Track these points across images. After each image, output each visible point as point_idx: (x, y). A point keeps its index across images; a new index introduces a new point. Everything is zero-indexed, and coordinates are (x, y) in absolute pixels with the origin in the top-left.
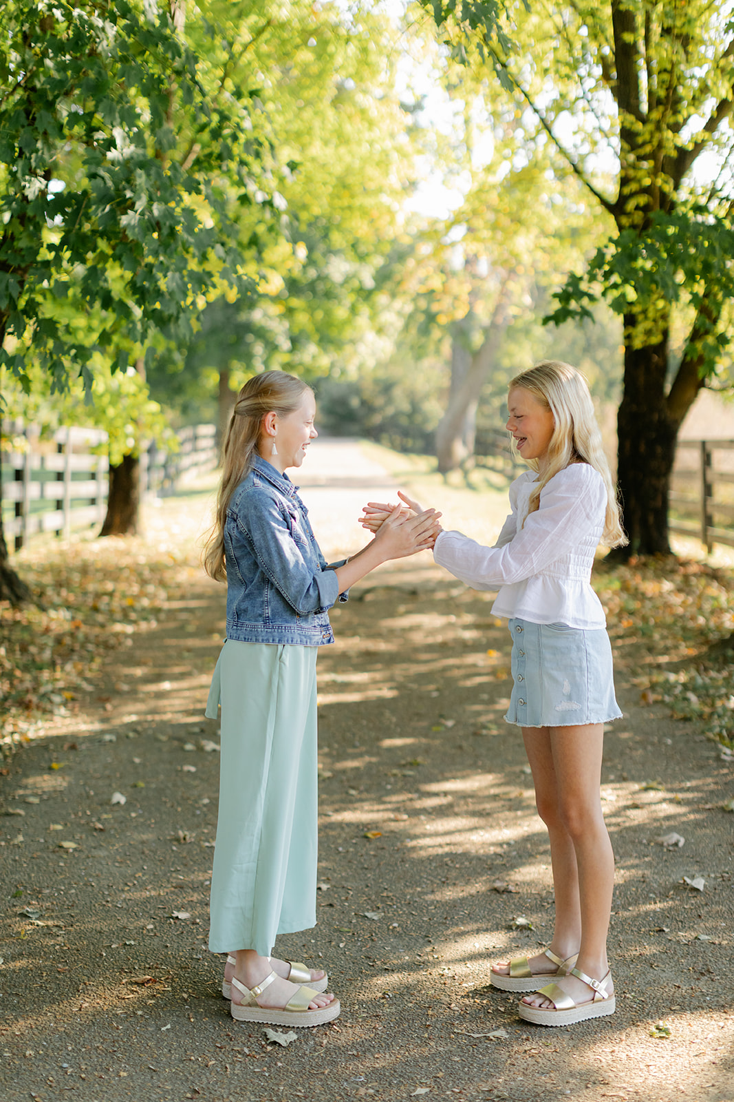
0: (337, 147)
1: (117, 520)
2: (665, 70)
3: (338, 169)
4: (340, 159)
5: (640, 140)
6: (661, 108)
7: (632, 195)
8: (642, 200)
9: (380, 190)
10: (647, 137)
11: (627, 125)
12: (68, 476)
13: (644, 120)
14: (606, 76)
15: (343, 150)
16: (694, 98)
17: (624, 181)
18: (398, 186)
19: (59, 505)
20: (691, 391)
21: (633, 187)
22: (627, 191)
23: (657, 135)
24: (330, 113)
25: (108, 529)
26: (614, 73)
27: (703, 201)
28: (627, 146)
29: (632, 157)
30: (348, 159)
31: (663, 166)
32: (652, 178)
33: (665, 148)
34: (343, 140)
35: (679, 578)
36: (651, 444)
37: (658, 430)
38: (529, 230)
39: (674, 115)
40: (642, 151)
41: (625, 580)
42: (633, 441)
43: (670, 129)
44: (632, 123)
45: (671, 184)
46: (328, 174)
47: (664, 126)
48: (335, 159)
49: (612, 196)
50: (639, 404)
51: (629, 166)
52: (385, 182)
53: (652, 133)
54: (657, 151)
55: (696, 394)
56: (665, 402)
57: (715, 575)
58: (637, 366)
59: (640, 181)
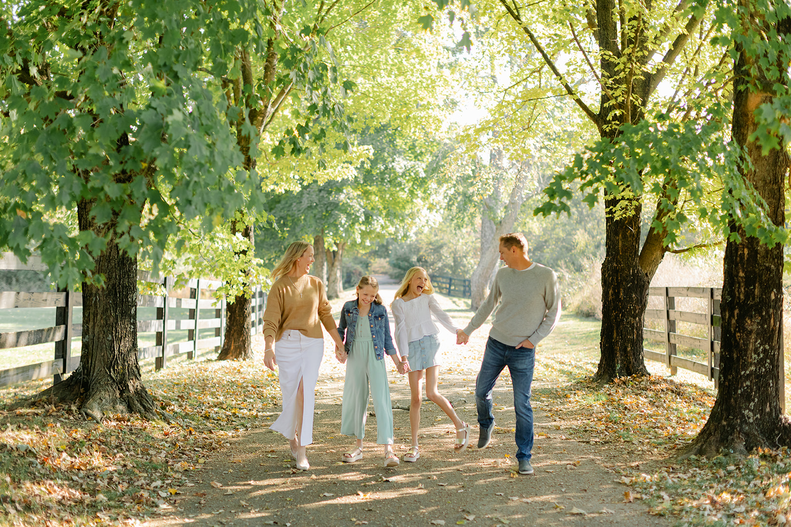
0: (396, 76)
1: (232, 348)
2: (634, 18)
3: (398, 92)
5: (616, 69)
6: (632, 46)
7: (612, 108)
8: (618, 112)
9: (427, 107)
10: (622, 66)
11: (607, 58)
12: (198, 314)
13: (619, 55)
14: (591, 24)
15: (401, 78)
16: (656, 38)
17: (605, 99)
18: (441, 103)
19: (191, 335)
20: (659, 253)
21: (612, 102)
22: (606, 105)
23: (629, 65)
24: (392, 52)
25: (223, 354)
26: (596, 22)
27: (664, 111)
28: (606, 74)
29: (610, 81)
30: (405, 85)
31: (633, 87)
32: (626, 96)
33: (635, 75)
34: (402, 72)
35: (650, 394)
36: (628, 292)
37: (632, 281)
38: (536, 135)
39: (641, 50)
40: (618, 77)
41: (610, 394)
42: (614, 290)
43: (638, 61)
44: (610, 56)
45: (640, 101)
46: (390, 95)
47: (633, 58)
48: (395, 85)
49: (596, 109)
50: (618, 262)
51: (608, 88)
52: (432, 100)
53: (624, 63)
54: (628, 77)
55: (663, 256)
56: (637, 260)
57: (678, 391)
58: (617, 234)
59: (616, 98)
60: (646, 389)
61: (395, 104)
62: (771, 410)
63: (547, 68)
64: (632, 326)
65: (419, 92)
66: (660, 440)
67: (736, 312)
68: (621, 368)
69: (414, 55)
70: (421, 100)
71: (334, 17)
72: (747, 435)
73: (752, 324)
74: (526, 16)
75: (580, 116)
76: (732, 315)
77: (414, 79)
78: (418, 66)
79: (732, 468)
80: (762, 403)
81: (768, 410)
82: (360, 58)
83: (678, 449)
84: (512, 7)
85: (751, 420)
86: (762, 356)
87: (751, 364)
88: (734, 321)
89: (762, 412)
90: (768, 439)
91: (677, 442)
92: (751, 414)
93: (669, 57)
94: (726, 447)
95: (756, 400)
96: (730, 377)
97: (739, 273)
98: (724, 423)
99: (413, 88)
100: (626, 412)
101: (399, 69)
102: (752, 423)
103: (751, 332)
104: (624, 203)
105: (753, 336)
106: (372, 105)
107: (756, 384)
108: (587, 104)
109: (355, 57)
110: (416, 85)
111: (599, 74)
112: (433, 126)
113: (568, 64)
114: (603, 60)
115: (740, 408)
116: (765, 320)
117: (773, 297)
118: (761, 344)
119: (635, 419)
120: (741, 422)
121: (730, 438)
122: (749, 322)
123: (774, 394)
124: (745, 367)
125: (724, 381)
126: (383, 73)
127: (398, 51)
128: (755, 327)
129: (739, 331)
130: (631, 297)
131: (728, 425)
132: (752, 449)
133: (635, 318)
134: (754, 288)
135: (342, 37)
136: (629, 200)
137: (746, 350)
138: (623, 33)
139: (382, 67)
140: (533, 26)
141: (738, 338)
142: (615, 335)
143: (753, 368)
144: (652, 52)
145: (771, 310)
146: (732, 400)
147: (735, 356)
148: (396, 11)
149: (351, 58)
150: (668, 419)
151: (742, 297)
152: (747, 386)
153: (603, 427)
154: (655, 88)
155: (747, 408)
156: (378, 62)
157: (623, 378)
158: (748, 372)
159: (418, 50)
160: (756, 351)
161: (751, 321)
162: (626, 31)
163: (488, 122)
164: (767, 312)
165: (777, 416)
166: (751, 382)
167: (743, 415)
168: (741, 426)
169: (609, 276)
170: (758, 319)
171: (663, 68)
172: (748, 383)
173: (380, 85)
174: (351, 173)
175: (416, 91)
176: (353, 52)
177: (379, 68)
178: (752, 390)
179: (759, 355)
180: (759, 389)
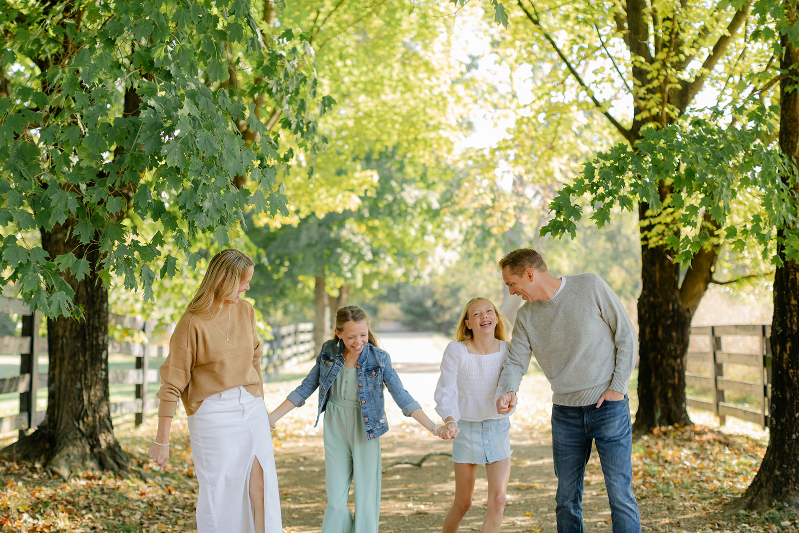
0: (403, 93)
2: (668, 19)
3: (404, 110)
4: (406, 102)
5: (649, 77)
6: (666, 50)
7: (645, 121)
8: (652, 126)
9: (436, 128)
10: (655, 74)
11: (638, 65)
13: (652, 61)
14: (620, 28)
15: (408, 95)
16: (695, 41)
17: (638, 111)
18: (454, 123)
20: (701, 285)
21: (645, 114)
22: (639, 118)
23: (663, 72)
24: (397, 66)
26: (626, 25)
28: (639, 83)
29: (642, 91)
30: (412, 103)
31: (669, 97)
32: (660, 107)
33: (670, 82)
34: (408, 88)
35: (695, 445)
36: (667, 330)
37: (672, 318)
38: (561, 155)
39: (677, 55)
40: (650, 86)
41: (648, 447)
42: (651, 327)
43: (674, 67)
44: (642, 63)
45: (677, 111)
46: (396, 114)
47: (669, 65)
48: (401, 103)
49: (628, 124)
50: (656, 296)
51: (641, 98)
52: (443, 120)
53: (658, 70)
54: (663, 86)
55: (706, 288)
56: (677, 294)
57: (726, 442)
58: (653, 264)
59: (649, 110)
60: (690, 440)
61: (401, 124)
63: (571, 79)
64: (673, 369)
65: (428, 110)
66: (706, 495)
67: (788, 345)
68: (661, 417)
69: (423, 68)
70: (431, 119)
71: (331, 28)
74: (548, 21)
75: (610, 133)
76: (783, 349)
77: (422, 96)
78: (427, 82)
79: (787, 523)
82: (362, 73)
83: (725, 505)
84: (531, 11)
88: (786, 356)
91: (724, 497)
93: (709, 63)
94: (781, 501)
96: (783, 420)
98: (777, 473)
99: (422, 106)
100: (667, 465)
101: (405, 85)
104: (659, 228)
106: (376, 125)
108: (618, 119)
109: (356, 72)
110: (425, 102)
111: (630, 84)
112: (445, 148)
113: (595, 72)
114: (635, 67)
119: (677, 472)
121: (784, 489)
125: (776, 425)
126: (387, 90)
127: (404, 64)
130: (671, 336)
131: (782, 475)
133: (675, 359)
135: (341, 49)
136: (667, 225)
138: (656, 36)
139: (386, 82)
140: (556, 33)
142: (653, 379)
144: (689, 58)
146: (786, 446)
147: (788, 395)
148: (400, 20)
149: (350, 73)
150: (714, 472)
151: (795, 328)
153: (640, 481)
154: (693, 98)
156: (382, 78)
157: (663, 429)
159: (426, 64)
162: (660, 34)
163: (505, 140)
169: (646, 312)
171: (703, 76)
173: (384, 104)
174: (354, 203)
175: (424, 110)
176: (353, 66)
177: (382, 85)
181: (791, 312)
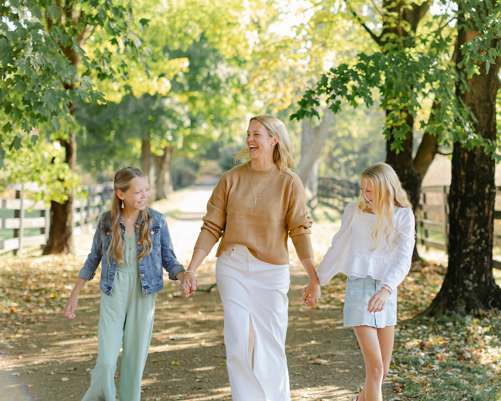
1: (55, 244)
12: (23, 214)
19: (16, 233)
20: (430, 156)
25: (47, 250)
55: (433, 158)
56: (412, 162)
62: (486, 280)
67: (459, 203)
72: (467, 300)
73: (471, 213)
76: (456, 206)
80: (479, 274)
81: (484, 280)
85: (471, 288)
86: (478, 237)
87: (470, 244)
88: (457, 211)
89: (479, 282)
90: (483, 303)
91: (420, 309)
92: (470, 283)
95: (474, 272)
96: (455, 255)
97: (460, 172)
98: (450, 291)
102: (471, 291)
103: (470, 219)
105: (472, 222)
107: (474, 260)
115: (462, 279)
116: (481, 209)
117: (487, 191)
118: (478, 228)
120: (463, 290)
121: (454, 302)
122: (469, 211)
123: (488, 267)
124: (466, 247)
128: (473, 215)
129: (461, 219)
131: (453, 292)
132: (470, 310)
134: (473, 184)
137: (467, 233)
141: (460, 224)
143: (472, 247)
145: (486, 202)
146: (457, 273)
147: (458, 237)
151: (463, 191)
152: (468, 261)
155: (468, 278)
158: (468, 250)
160: (474, 234)
161: (471, 210)
164: (483, 203)
165: (491, 285)
166: (471, 258)
167: (464, 285)
168: (462, 293)
170: (476, 209)
172: (468, 259)
178: (471, 264)
179: (476, 237)
180: (476, 263)
181: (461, 180)
